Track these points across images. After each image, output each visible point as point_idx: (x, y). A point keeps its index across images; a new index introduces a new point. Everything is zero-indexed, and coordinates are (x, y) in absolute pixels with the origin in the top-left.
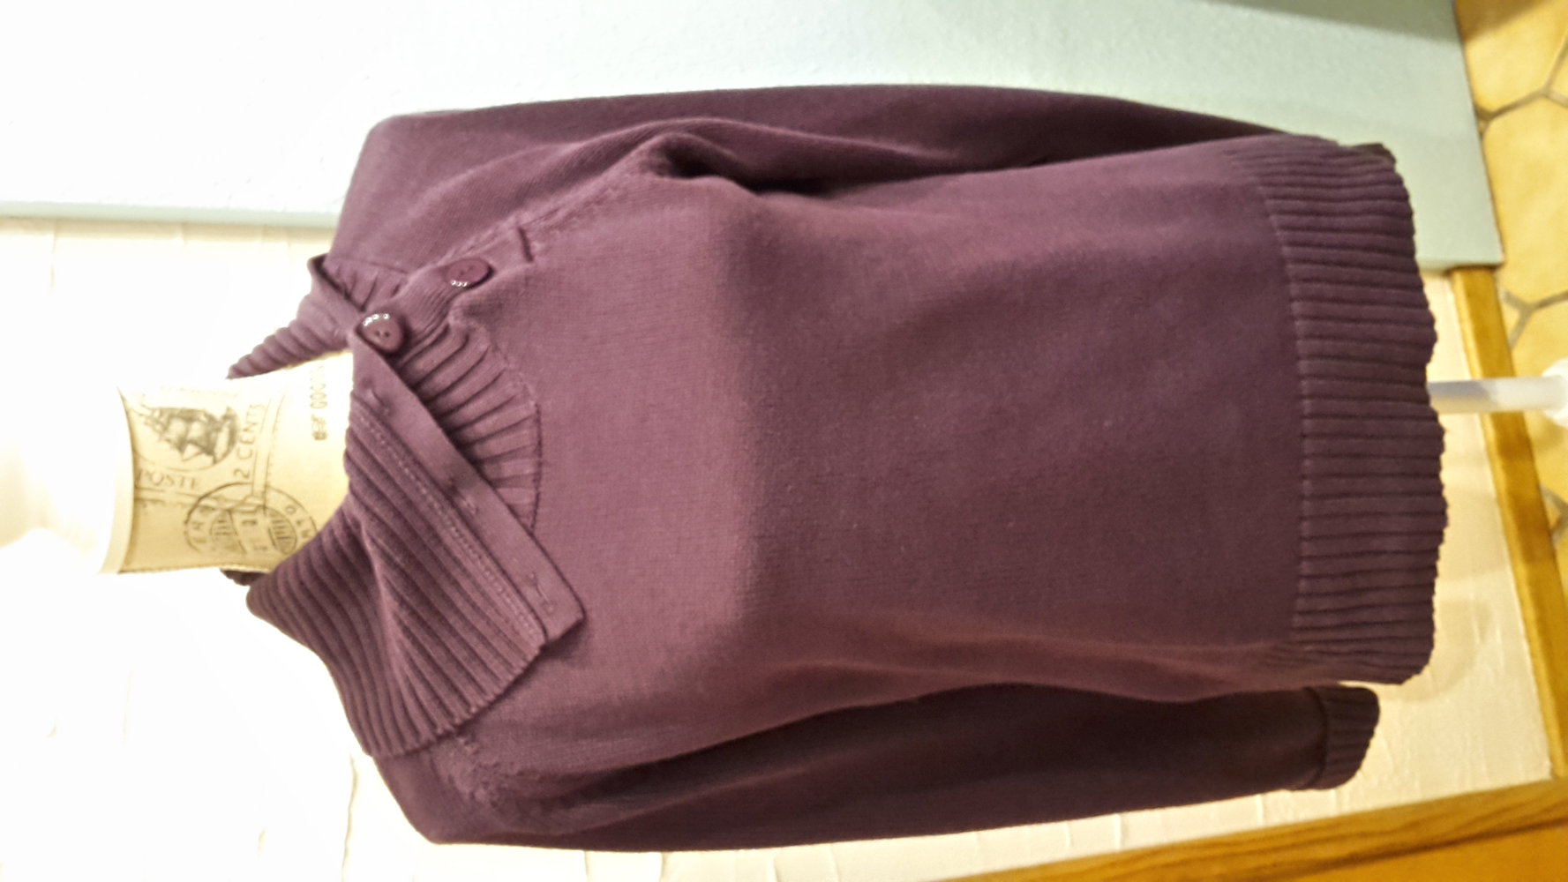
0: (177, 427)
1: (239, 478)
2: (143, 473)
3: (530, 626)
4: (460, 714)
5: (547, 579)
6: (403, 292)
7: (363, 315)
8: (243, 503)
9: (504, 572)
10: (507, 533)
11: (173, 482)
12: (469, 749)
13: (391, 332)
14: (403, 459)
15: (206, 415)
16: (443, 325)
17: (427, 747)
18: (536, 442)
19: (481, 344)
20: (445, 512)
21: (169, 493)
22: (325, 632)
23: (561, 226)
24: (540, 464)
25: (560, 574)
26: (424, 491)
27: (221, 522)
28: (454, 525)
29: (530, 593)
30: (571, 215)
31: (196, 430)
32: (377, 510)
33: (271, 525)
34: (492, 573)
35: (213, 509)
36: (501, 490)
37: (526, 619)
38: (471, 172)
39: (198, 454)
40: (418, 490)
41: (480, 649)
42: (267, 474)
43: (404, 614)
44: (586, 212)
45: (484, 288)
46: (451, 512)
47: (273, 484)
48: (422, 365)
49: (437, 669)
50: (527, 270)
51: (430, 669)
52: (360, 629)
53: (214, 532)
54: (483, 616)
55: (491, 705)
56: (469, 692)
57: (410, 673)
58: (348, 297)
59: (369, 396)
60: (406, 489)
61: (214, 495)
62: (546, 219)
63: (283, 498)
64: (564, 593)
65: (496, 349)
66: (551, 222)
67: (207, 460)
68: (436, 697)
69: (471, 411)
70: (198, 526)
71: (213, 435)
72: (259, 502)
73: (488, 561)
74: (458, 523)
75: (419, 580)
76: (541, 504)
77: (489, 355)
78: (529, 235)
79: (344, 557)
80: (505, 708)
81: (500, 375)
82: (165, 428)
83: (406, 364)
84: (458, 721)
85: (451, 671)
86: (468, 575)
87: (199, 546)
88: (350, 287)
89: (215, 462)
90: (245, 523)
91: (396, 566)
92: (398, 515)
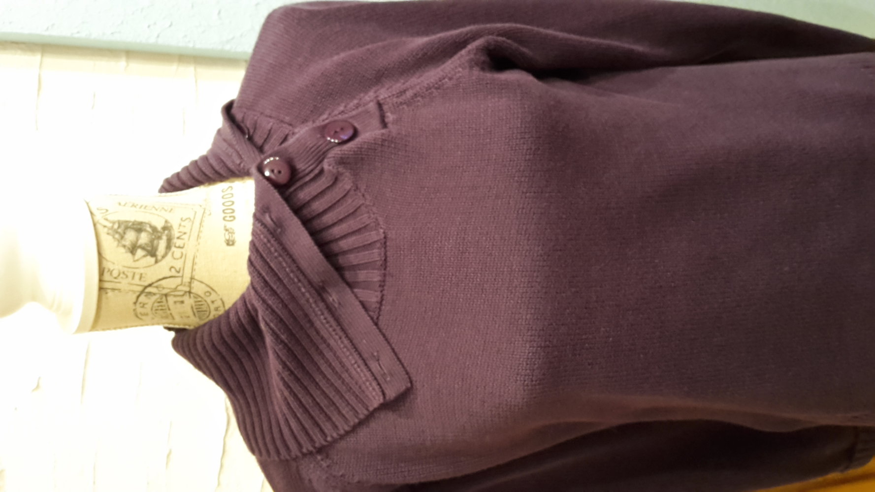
0: (131, 236)
1: (173, 273)
2: (106, 271)
3: (374, 389)
4: (319, 441)
5: (387, 358)
6: (291, 141)
7: (262, 157)
8: (175, 289)
9: (356, 350)
10: (360, 322)
11: (127, 277)
12: (324, 464)
13: (282, 172)
14: (289, 267)
15: (151, 226)
16: (319, 168)
17: (295, 459)
18: (383, 259)
19: (346, 183)
20: (318, 306)
21: (124, 284)
22: (227, 375)
23: (408, 103)
24: (385, 275)
25: (396, 354)
26: (303, 290)
27: (159, 302)
28: (323, 314)
29: (374, 365)
30: (415, 95)
31: (144, 238)
32: (270, 302)
33: (194, 304)
34: (348, 350)
35: (154, 294)
36: (356, 290)
37: (371, 384)
38: (343, 55)
39: (144, 256)
40: (299, 289)
41: (336, 399)
42: (193, 270)
43: (285, 374)
44: (428, 93)
45: (351, 145)
46: (321, 305)
47: (196, 277)
48: (303, 195)
49: (306, 411)
50: (383, 134)
51: (301, 410)
52: (253, 377)
53: (154, 309)
54: (340, 377)
55: (342, 437)
56: (327, 427)
57: (286, 410)
58: (250, 139)
59: (267, 219)
60: (290, 287)
61: (155, 285)
62: (397, 97)
63: (203, 286)
64: (399, 368)
65: (357, 188)
66: (400, 100)
67: (153, 260)
68: (304, 429)
69: (337, 231)
70: (143, 305)
71: (155, 242)
72: (187, 289)
73: (346, 341)
74: (326, 312)
75: (297, 351)
76: (384, 302)
77: (352, 192)
78: (385, 107)
79: (245, 331)
80: (351, 440)
81: (359, 207)
82: (122, 237)
83: (291, 193)
84: (317, 445)
85: (315, 413)
86: (331, 349)
87: (144, 317)
88: (251, 131)
89: (156, 262)
90: (175, 302)
91: (282, 342)
92: (286, 306)
